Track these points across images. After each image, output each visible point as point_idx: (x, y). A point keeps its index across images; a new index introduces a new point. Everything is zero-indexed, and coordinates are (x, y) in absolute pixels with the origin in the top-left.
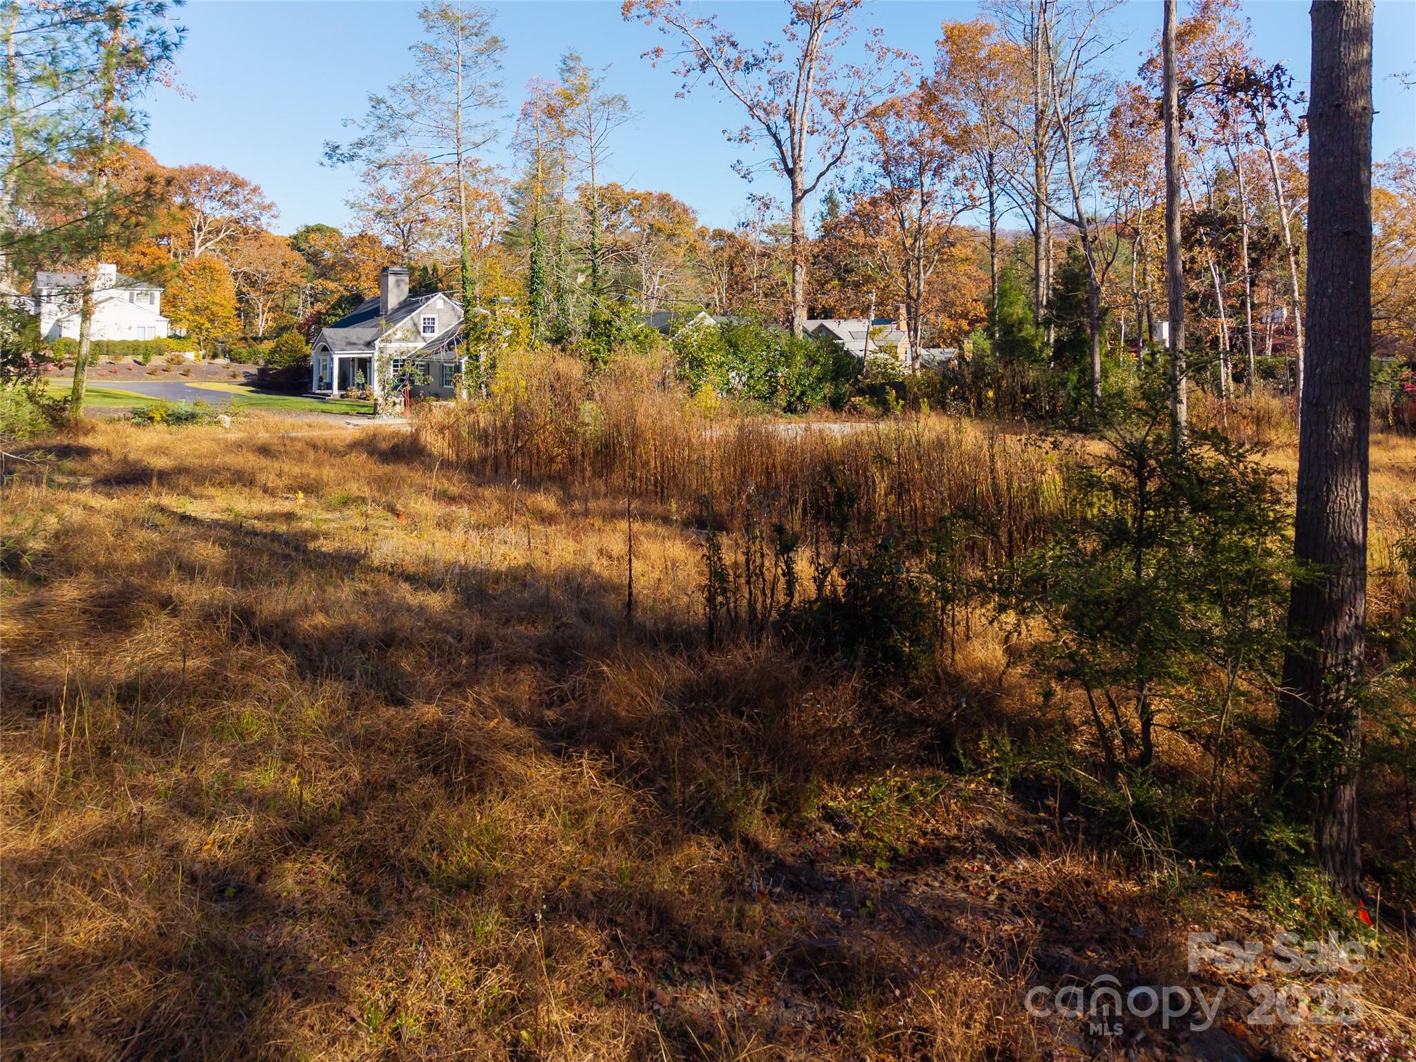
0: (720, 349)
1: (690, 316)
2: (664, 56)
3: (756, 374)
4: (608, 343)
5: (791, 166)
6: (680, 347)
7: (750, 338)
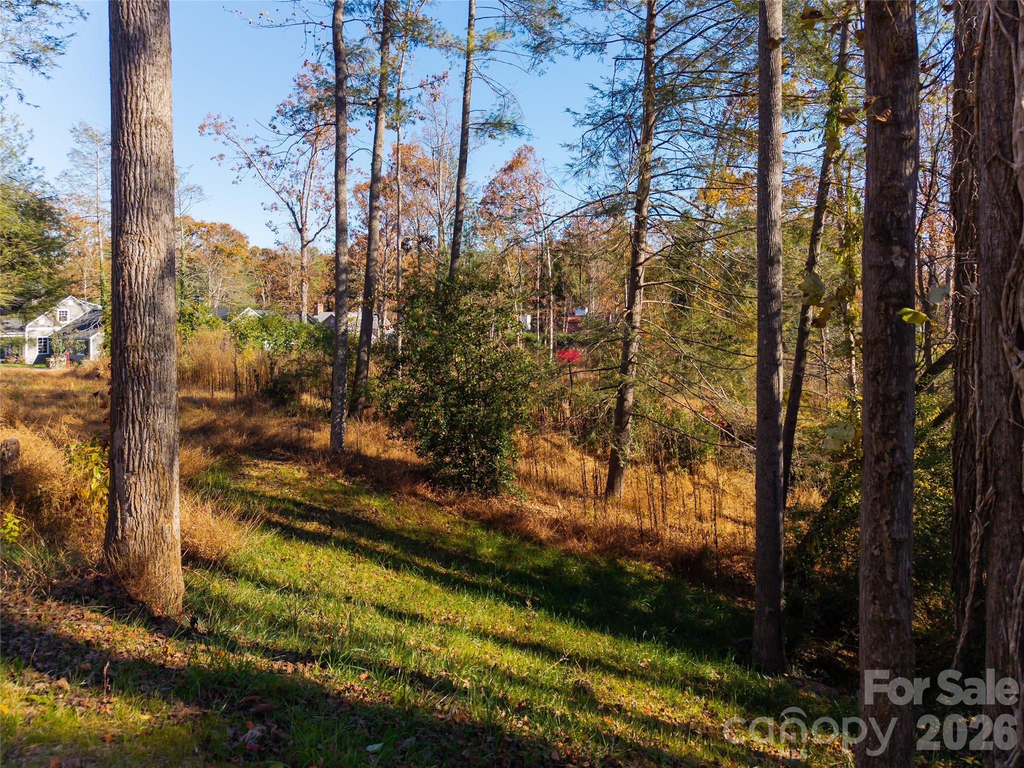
0: (257, 329)
1: (240, 310)
2: (225, 159)
3: (279, 343)
4: (191, 326)
5: (300, 227)
6: (234, 328)
7: (275, 322)
